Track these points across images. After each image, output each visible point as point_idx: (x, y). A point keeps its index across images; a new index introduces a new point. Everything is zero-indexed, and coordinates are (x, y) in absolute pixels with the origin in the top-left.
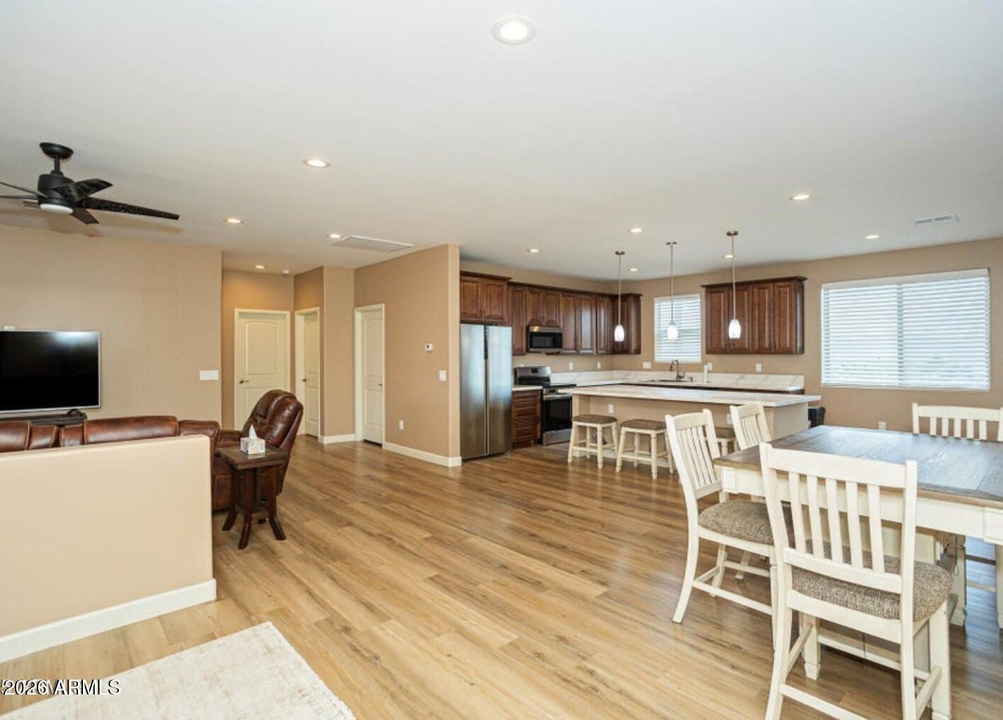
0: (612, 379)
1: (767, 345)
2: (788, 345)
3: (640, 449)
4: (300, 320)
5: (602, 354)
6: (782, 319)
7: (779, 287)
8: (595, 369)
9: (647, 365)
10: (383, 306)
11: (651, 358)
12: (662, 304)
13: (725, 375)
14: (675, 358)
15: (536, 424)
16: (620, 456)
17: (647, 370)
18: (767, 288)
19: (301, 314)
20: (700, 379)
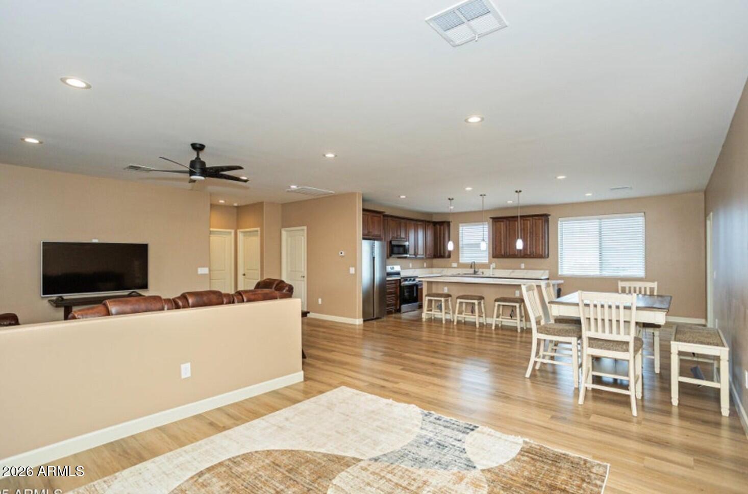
0: (432, 273)
1: (529, 253)
2: (541, 253)
3: (466, 312)
4: (240, 236)
5: (429, 258)
6: (537, 238)
7: (536, 219)
8: (423, 267)
9: (455, 265)
10: (305, 228)
11: (457, 260)
12: (464, 228)
13: (503, 271)
14: (473, 261)
15: (397, 300)
16: (456, 317)
17: (455, 268)
18: (529, 220)
19: (242, 232)
20: (488, 272)
